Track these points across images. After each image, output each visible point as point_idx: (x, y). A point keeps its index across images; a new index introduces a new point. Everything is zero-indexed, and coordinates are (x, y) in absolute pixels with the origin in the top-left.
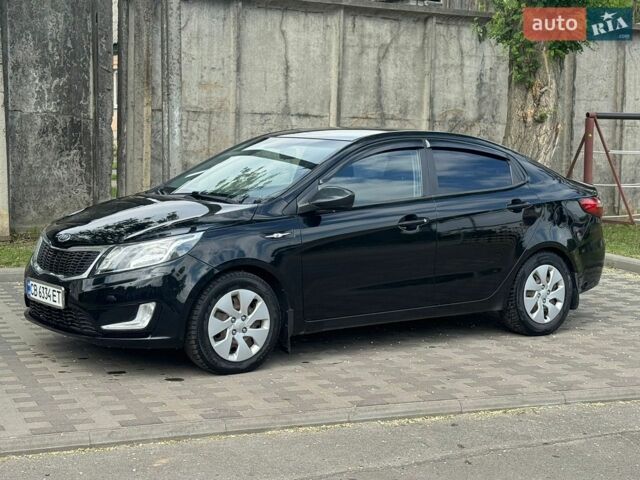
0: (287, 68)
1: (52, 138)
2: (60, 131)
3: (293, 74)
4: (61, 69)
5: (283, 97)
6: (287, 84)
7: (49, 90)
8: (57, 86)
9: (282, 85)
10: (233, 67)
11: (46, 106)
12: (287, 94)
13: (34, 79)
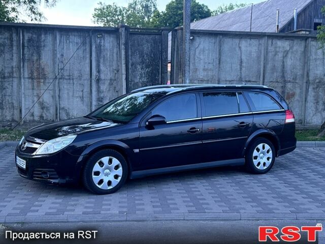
0: (241, 62)
3: (244, 65)
4: (149, 65)
5: (239, 74)
6: (241, 69)
7: (144, 73)
8: (147, 72)
9: (239, 69)
10: (218, 62)
11: (143, 79)
12: (241, 73)
13: (139, 69)
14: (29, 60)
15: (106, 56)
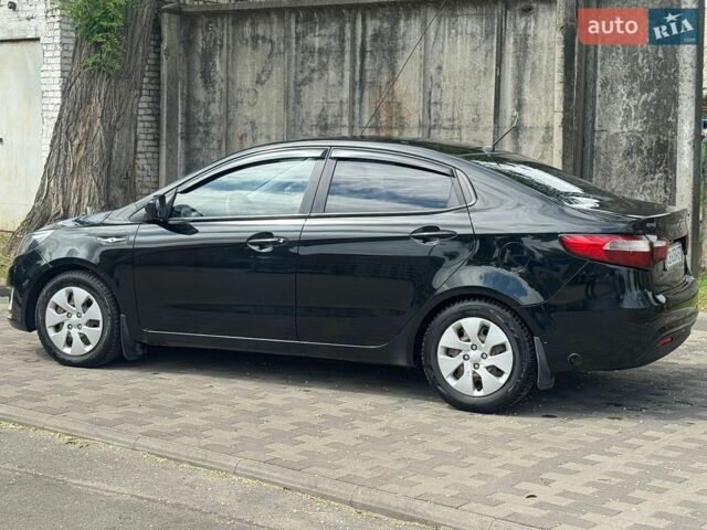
1: (636, 160)
2: (645, 153)
4: (650, 83)
7: (636, 107)
8: (645, 103)
11: (632, 125)
13: (622, 96)
14: (373, 83)
15: (537, 62)
